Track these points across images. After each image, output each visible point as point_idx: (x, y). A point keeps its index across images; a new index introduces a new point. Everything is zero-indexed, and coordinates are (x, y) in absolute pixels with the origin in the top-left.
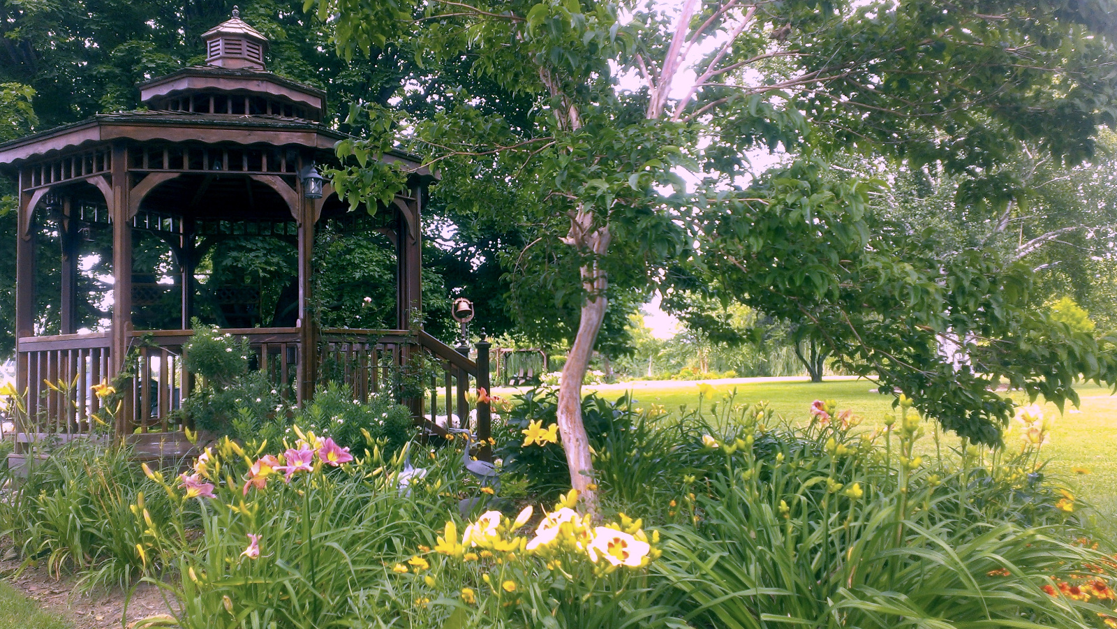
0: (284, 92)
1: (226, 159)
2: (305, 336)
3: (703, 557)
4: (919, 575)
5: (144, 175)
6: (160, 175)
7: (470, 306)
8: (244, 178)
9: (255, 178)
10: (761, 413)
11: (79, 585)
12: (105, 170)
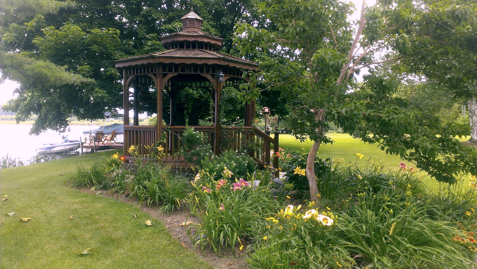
0: (209, 41)
1: (192, 69)
2: (217, 129)
3: (350, 223)
4: (409, 233)
5: (167, 74)
6: (172, 74)
7: (269, 110)
8: (199, 75)
9: (202, 75)
10: (379, 167)
11: (161, 210)
12: (154, 72)
